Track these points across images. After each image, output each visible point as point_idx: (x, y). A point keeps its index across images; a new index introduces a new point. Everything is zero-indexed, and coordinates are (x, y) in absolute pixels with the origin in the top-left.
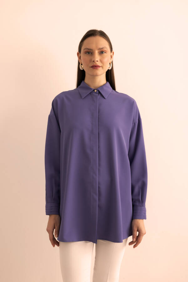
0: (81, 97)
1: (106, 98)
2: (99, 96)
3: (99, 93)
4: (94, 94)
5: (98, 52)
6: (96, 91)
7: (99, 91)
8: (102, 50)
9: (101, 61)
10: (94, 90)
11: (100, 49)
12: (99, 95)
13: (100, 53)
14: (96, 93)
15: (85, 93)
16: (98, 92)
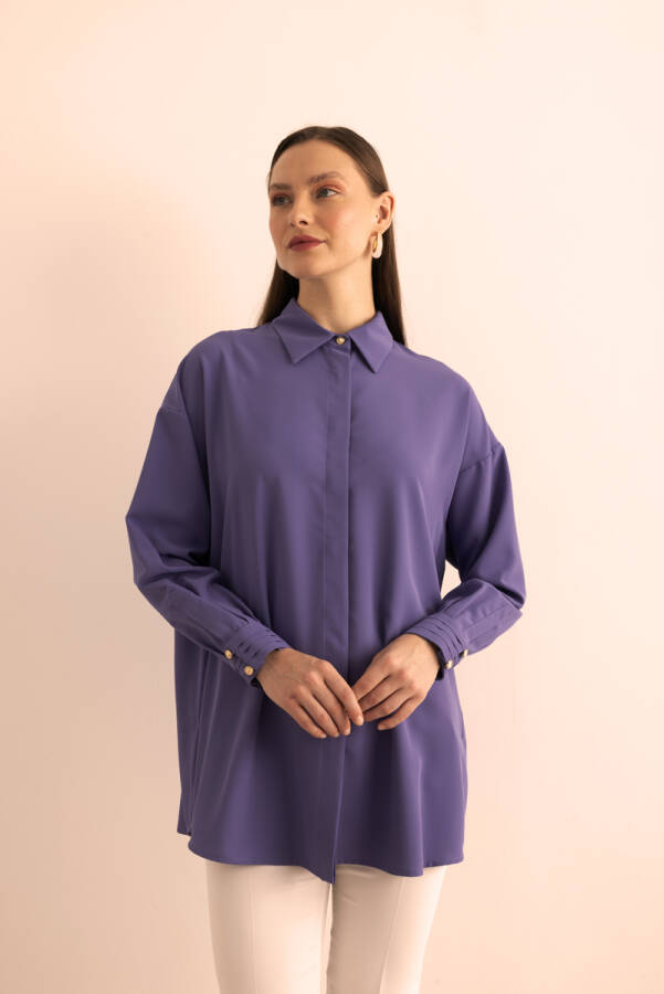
0: (288, 357)
1: (376, 370)
2: (353, 360)
3: (355, 348)
4: (334, 350)
5: (312, 194)
6: (341, 340)
7: (353, 343)
8: (322, 183)
9: (321, 222)
10: (336, 338)
11: (312, 180)
12: (354, 355)
13: (318, 197)
14: (342, 348)
15: (301, 344)
16: (349, 347)
